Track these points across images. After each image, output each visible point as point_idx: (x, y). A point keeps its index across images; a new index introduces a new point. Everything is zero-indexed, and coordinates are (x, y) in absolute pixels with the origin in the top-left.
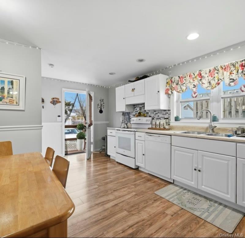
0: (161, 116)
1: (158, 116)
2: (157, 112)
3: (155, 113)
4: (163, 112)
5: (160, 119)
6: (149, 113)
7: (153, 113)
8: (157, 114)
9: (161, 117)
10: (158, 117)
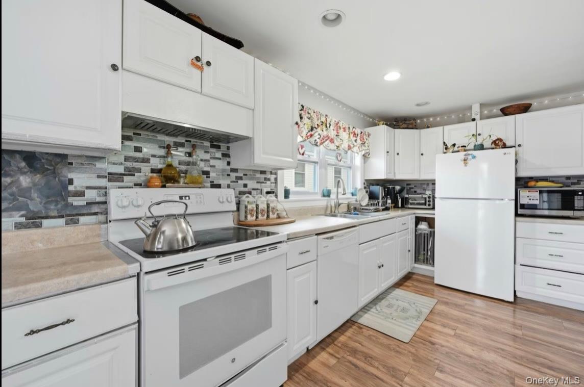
0: (252, 184)
1: (245, 186)
2: (240, 174)
3: (233, 175)
4: (258, 175)
5: (250, 193)
6: (212, 174)
7: (228, 175)
8: (241, 178)
9: (254, 189)
10: (246, 189)
